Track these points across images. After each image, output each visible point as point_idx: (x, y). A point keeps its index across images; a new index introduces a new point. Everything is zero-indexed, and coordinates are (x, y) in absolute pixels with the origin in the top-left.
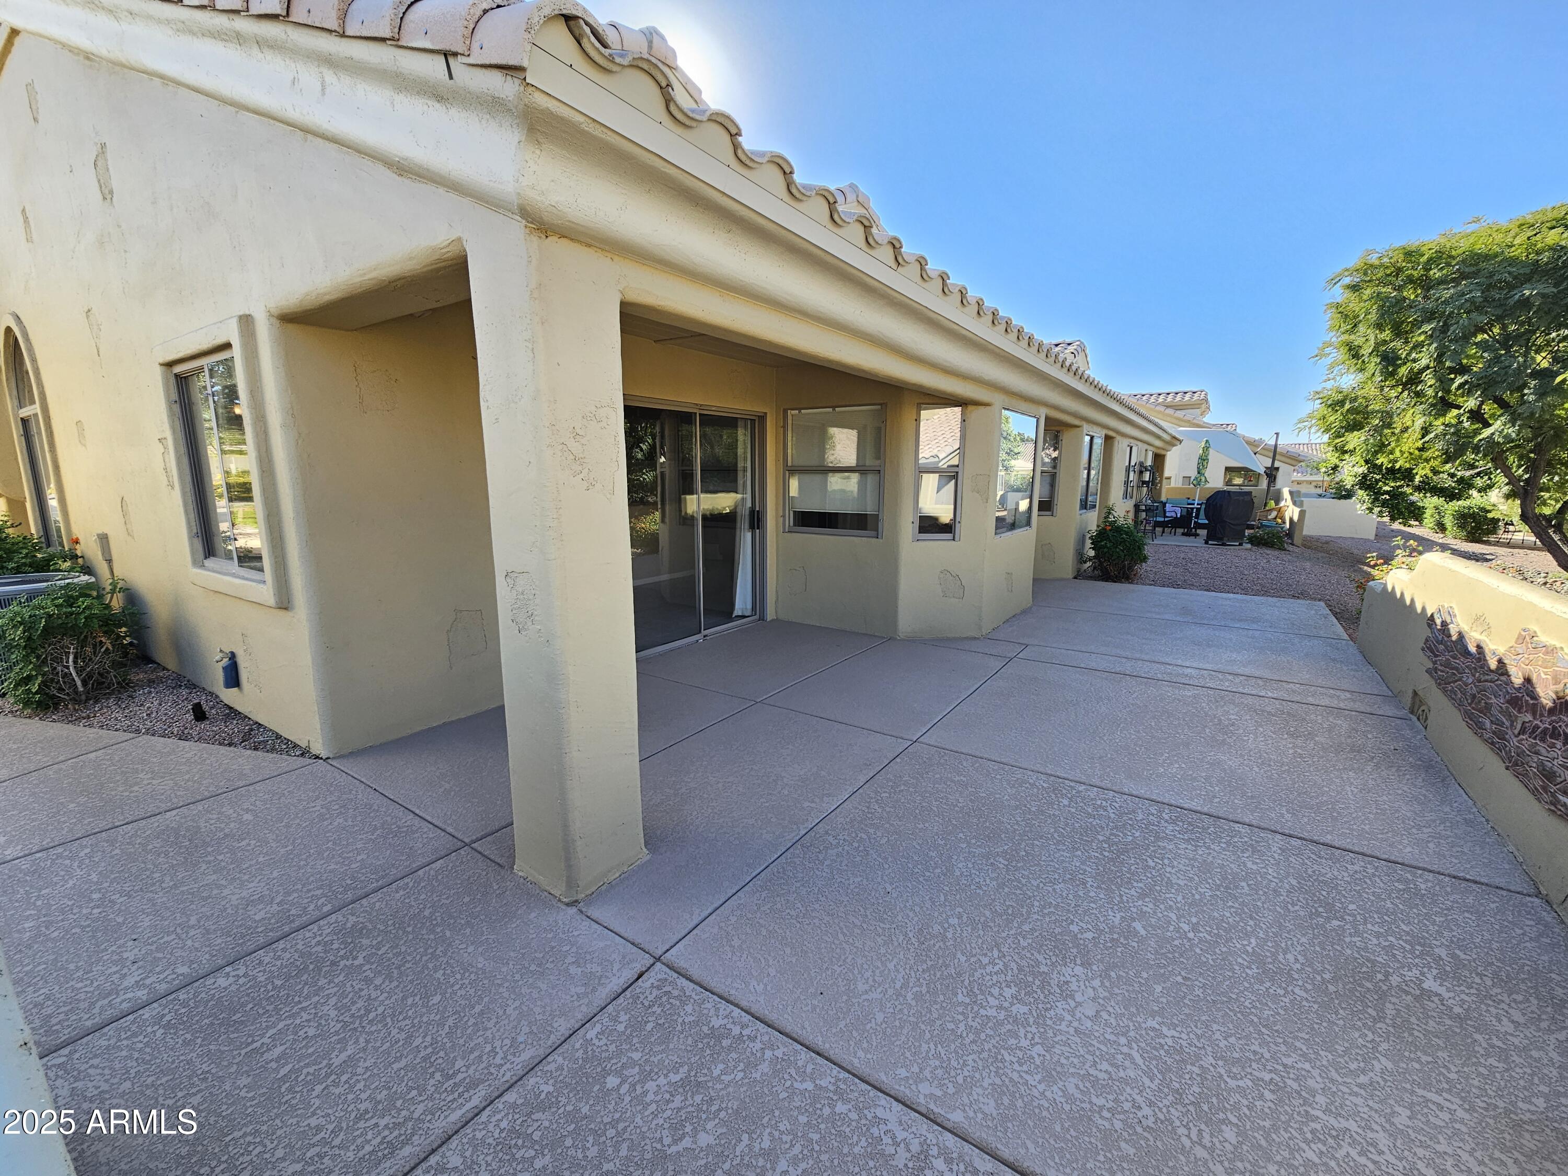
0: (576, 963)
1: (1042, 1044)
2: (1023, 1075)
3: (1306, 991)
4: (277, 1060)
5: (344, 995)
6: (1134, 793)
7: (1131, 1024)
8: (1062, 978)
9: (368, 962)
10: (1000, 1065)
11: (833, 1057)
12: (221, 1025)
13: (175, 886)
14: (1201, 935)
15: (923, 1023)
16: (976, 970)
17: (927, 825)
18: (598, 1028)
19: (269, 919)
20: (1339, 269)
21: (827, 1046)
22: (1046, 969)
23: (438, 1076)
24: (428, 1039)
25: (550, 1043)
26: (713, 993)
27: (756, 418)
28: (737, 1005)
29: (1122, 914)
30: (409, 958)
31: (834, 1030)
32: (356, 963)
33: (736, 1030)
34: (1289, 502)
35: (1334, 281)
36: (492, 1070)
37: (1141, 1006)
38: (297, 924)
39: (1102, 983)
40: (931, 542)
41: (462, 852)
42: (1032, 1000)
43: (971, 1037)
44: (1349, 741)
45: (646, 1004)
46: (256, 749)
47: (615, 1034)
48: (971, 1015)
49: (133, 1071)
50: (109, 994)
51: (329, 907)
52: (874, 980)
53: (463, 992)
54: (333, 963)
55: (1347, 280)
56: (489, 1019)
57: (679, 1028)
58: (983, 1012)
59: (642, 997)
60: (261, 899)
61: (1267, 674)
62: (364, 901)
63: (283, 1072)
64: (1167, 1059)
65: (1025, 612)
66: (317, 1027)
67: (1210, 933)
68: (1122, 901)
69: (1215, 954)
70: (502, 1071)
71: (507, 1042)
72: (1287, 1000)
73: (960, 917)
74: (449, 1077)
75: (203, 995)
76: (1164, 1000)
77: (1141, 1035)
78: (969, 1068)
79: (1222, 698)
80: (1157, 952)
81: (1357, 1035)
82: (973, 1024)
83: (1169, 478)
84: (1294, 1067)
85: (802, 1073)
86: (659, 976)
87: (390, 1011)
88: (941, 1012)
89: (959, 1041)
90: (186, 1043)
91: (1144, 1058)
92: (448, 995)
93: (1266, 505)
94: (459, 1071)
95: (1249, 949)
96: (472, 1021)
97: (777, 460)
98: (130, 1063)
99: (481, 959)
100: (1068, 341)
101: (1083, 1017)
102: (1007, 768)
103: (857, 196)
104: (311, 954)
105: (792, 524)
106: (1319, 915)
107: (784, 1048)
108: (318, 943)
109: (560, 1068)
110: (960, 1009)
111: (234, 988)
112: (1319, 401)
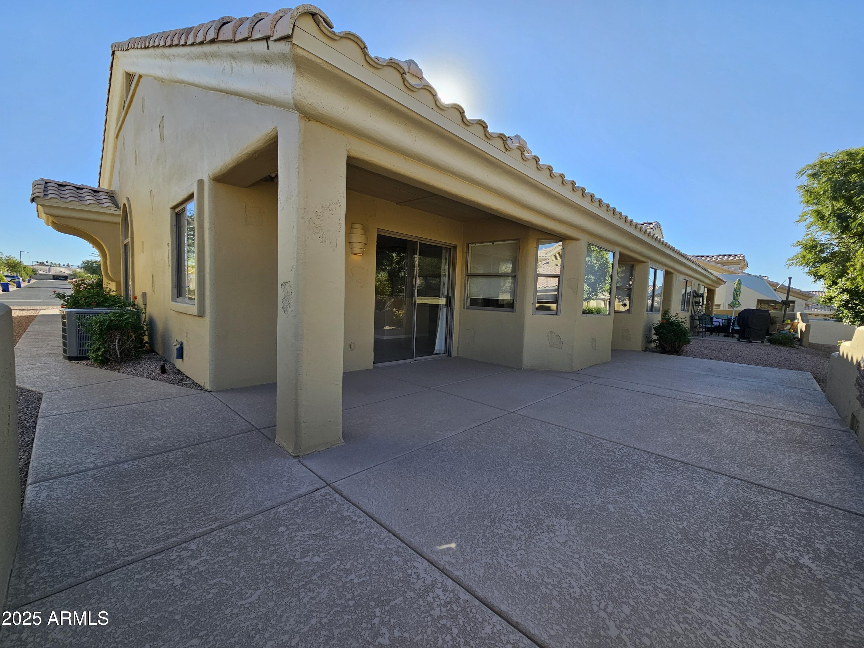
0: (287, 481)
1: (525, 550)
2: (507, 561)
3: (711, 551)
4: (135, 497)
5: (175, 478)
6: (636, 447)
7: (585, 550)
8: (551, 523)
9: (191, 468)
10: (496, 555)
11: (401, 537)
12: (118, 481)
13: (124, 430)
14: (651, 516)
15: (459, 530)
16: (500, 512)
17: (501, 448)
18: (286, 507)
19: (157, 446)
20: (803, 166)
21: (400, 532)
22: (543, 518)
23: (201, 514)
24: (204, 500)
25: (259, 509)
26: (350, 502)
27: (452, 248)
28: (360, 509)
29: (603, 500)
30: (210, 468)
31: (407, 526)
32: (186, 467)
33: (355, 518)
34: (800, 320)
35: (802, 173)
36: (227, 516)
37: (596, 542)
38: (168, 449)
39: (575, 529)
40: (543, 316)
41: (254, 432)
42: (528, 530)
43: (484, 540)
44: (798, 438)
45: (314, 501)
46: (182, 386)
47: (293, 511)
48: (488, 531)
49: (74, 492)
50: (79, 464)
51: (184, 445)
52: (440, 509)
53: (228, 484)
54: (176, 466)
55: (810, 172)
56: (235, 496)
57: (326, 513)
58: (496, 531)
59: (313, 498)
60: (157, 439)
61: (753, 402)
62: (201, 445)
63: (135, 502)
64: (601, 568)
65: (605, 363)
66: (157, 488)
67: (656, 516)
68: (605, 494)
69: (656, 525)
70: (231, 517)
71: (240, 506)
72: (696, 554)
73: (502, 488)
74: (205, 515)
75: (116, 470)
76: (612, 542)
77: (589, 556)
78: (476, 554)
79: (716, 410)
80: (617, 520)
81: (738, 577)
82: (488, 535)
83: (719, 305)
84: (686, 586)
85: (381, 541)
86: (326, 491)
87: (192, 487)
88: (471, 527)
89: (476, 541)
90: (100, 486)
91: (586, 566)
92: (221, 485)
93: (783, 321)
94: (212, 514)
95: (681, 527)
96: (228, 496)
97: (462, 270)
98: (74, 489)
99: (243, 473)
100: (650, 222)
101: (556, 542)
102: (561, 428)
103: (519, 141)
104: (168, 461)
105: (469, 304)
106: (737, 516)
107: (376, 529)
108: (173, 458)
109: (260, 520)
110: (483, 528)
111: (129, 469)
112: (800, 247)
